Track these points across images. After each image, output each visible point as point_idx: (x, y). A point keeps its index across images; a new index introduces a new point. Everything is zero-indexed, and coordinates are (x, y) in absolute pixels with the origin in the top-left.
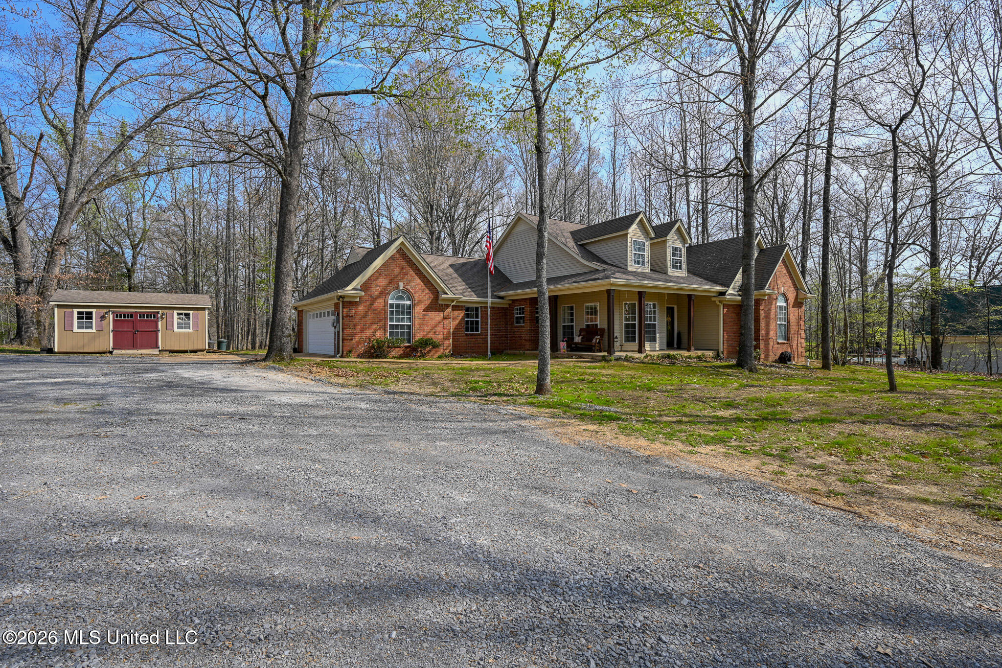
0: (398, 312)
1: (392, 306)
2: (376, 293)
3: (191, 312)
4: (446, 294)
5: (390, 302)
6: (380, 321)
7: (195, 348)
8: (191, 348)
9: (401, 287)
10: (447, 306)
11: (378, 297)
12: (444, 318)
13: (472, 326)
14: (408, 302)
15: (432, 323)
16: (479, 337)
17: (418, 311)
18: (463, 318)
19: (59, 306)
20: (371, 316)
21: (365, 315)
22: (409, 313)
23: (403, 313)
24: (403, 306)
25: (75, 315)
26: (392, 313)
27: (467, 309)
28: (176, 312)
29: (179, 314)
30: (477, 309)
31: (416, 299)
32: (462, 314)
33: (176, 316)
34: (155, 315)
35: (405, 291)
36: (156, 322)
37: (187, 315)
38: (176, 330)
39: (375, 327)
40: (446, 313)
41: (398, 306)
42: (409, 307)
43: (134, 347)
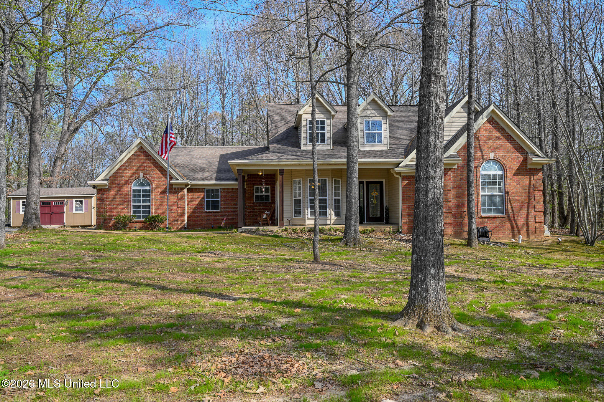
0: (139, 196)
1: (134, 191)
2: (122, 182)
3: (83, 200)
4: (178, 179)
5: (133, 188)
6: (125, 202)
7: (86, 224)
8: (83, 224)
9: (141, 176)
10: (181, 189)
11: (124, 185)
12: (179, 199)
13: (212, 205)
14: (148, 188)
15: (170, 203)
16: (217, 214)
17: (156, 197)
18: (203, 198)
19: (14, 198)
20: (118, 199)
21: (114, 199)
22: (149, 196)
23: (144, 196)
24: (144, 191)
25: (21, 204)
26: (135, 196)
27: (208, 191)
28: (74, 200)
29: (76, 201)
30: (217, 191)
31: (154, 185)
32: (201, 195)
33: (74, 201)
34: (62, 202)
35: (145, 178)
36: (63, 207)
37: (81, 202)
38: (74, 212)
39: (122, 207)
40: (180, 195)
41: (139, 191)
42: (149, 191)
43: (51, 223)
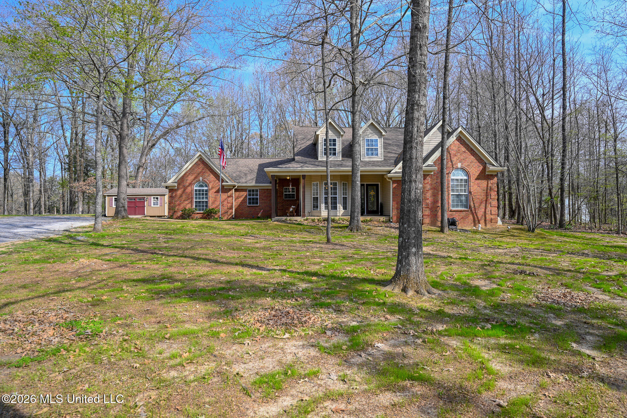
0: (200, 194)
1: (196, 190)
2: (187, 184)
3: (159, 197)
4: (228, 182)
5: (195, 188)
6: (189, 199)
7: (161, 215)
8: (159, 215)
9: (201, 180)
10: (230, 190)
11: (188, 186)
12: (228, 197)
13: (253, 201)
14: (206, 188)
15: (222, 199)
16: (257, 208)
17: (211, 194)
18: (246, 196)
19: (108, 196)
20: (184, 197)
21: (181, 196)
22: (206, 194)
23: (203, 194)
24: (203, 191)
25: (114, 200)
26: (196, 194)
27: (250, 191)
28: (152, 197)
29: (154, 198)
30: (257, 191)
31: (210, 186)
32: (244, 194)
33: (152, 199)
34: (144, 199)
35: (204, 181)
36: (144, 202)
37: (157, 198)
38: (152, 206)
39: (187, 202)
40: (229, 193)
41: (200, 191)
42: (207, 191)
43: (135, 214)
